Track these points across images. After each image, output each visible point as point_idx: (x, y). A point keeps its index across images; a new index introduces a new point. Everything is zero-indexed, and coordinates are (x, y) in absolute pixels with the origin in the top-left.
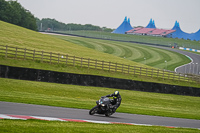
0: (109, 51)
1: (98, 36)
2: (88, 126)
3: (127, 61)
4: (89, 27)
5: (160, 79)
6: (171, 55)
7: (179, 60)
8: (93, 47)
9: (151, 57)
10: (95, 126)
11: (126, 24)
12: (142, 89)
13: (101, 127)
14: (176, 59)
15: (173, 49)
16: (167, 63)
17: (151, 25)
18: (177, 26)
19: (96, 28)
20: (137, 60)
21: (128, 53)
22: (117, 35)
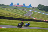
0: (8, 11)
1: (5, 7)
2: (3, 29)
3: (12, 13)
4: (3, 5)
5: (20, 17)
6: (23, 11)
7: (25, 12)
8: (4, 10)
9: (18, 12)
10: (5, 29)
11: (12, 4)
12: (16, 20)
13: (6, 29)
14: (24, 12)
15: (23, 10)
16: (22, 13)
17: (18, 4)
18: (24, 4)
19: (5, 5)
20: (15, 13)
21: (12, 11)
22: (10, 7)
